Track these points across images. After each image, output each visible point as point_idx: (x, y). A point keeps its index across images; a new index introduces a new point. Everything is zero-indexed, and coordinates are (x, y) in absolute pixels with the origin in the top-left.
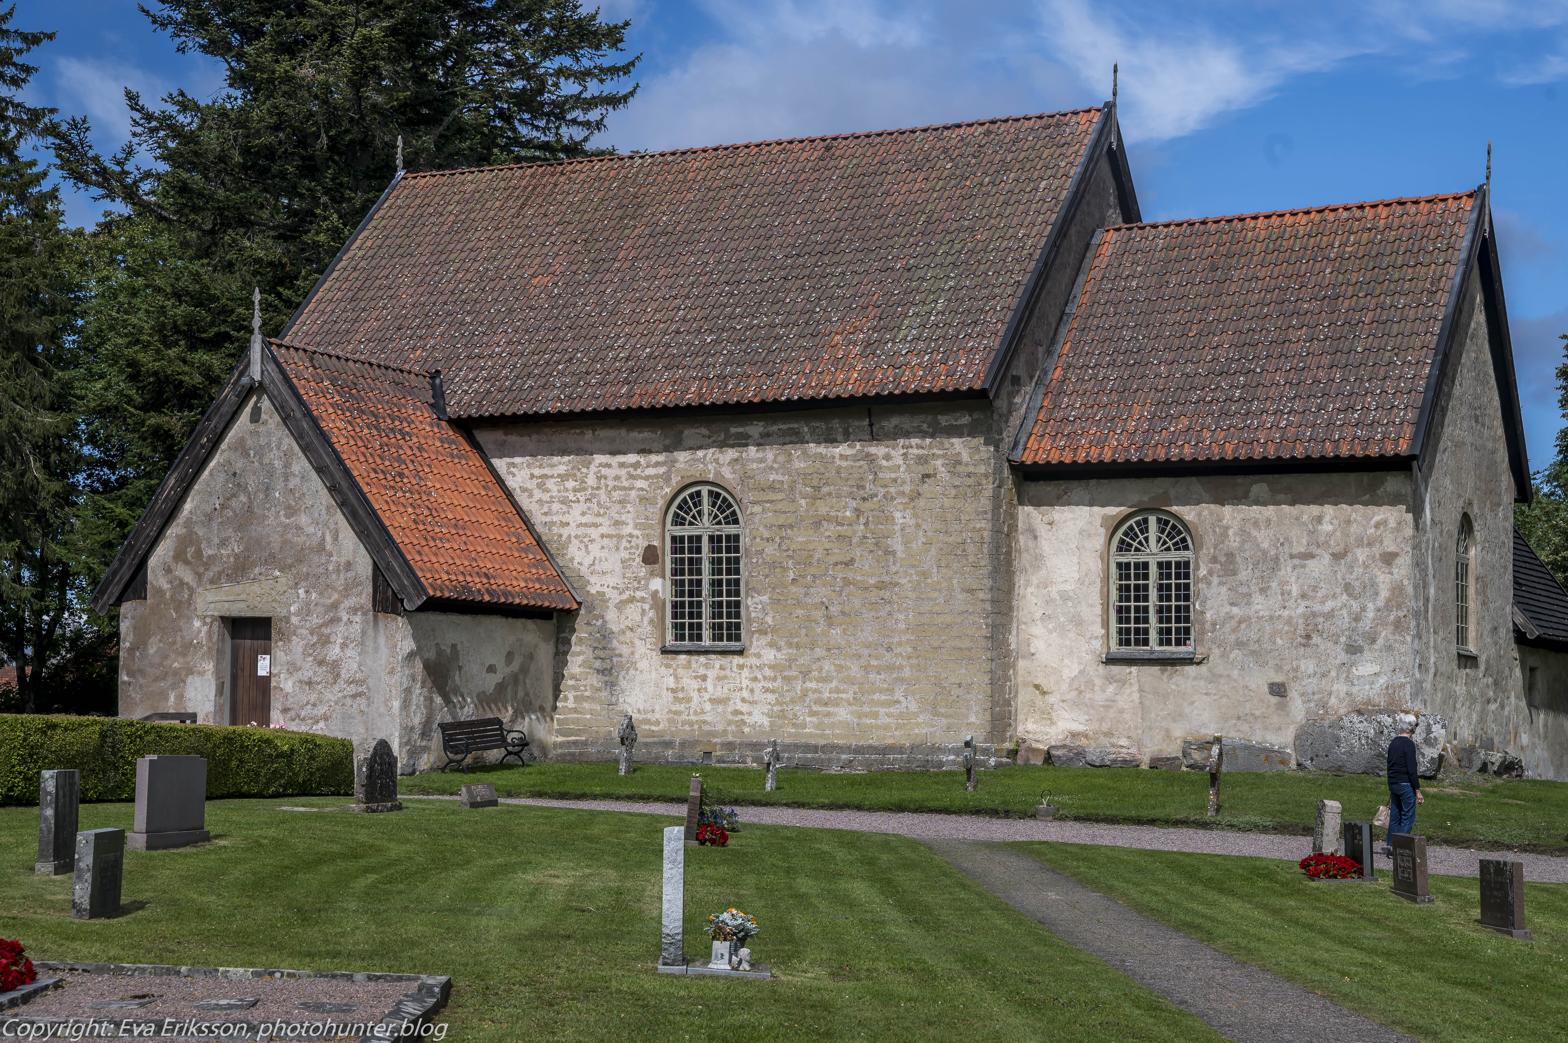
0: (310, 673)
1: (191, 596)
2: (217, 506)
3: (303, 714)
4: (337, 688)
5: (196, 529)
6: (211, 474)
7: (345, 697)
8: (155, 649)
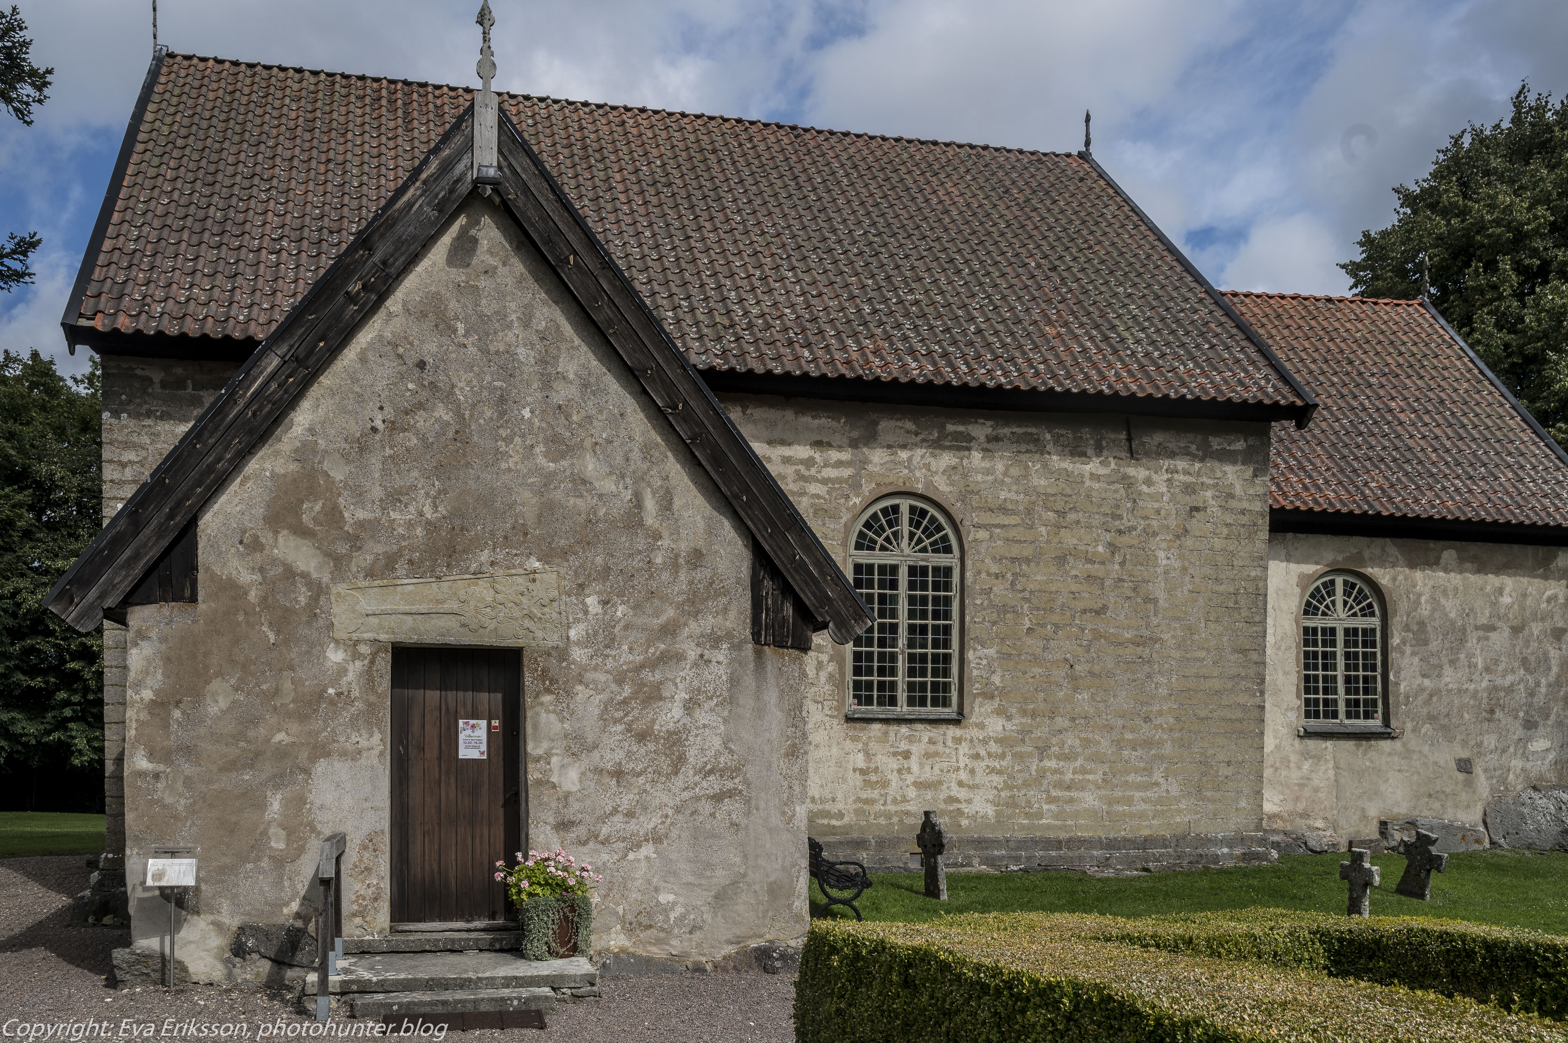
0: (619, 755)
1: (315, 600)
2: (378, 424)
3: (605, 830)
4: (679, 782)
5: (326, 466)
6: (363, 359)
7: (698, 799)
8: (223, 703)
